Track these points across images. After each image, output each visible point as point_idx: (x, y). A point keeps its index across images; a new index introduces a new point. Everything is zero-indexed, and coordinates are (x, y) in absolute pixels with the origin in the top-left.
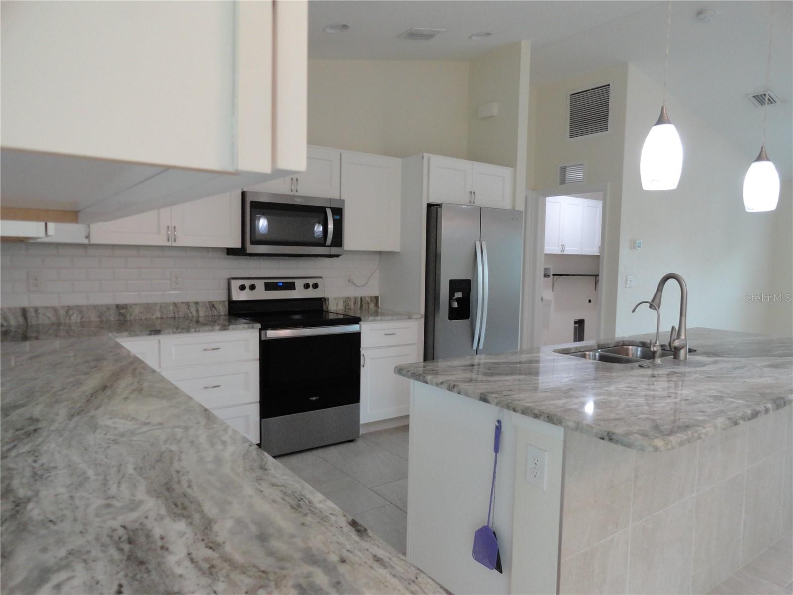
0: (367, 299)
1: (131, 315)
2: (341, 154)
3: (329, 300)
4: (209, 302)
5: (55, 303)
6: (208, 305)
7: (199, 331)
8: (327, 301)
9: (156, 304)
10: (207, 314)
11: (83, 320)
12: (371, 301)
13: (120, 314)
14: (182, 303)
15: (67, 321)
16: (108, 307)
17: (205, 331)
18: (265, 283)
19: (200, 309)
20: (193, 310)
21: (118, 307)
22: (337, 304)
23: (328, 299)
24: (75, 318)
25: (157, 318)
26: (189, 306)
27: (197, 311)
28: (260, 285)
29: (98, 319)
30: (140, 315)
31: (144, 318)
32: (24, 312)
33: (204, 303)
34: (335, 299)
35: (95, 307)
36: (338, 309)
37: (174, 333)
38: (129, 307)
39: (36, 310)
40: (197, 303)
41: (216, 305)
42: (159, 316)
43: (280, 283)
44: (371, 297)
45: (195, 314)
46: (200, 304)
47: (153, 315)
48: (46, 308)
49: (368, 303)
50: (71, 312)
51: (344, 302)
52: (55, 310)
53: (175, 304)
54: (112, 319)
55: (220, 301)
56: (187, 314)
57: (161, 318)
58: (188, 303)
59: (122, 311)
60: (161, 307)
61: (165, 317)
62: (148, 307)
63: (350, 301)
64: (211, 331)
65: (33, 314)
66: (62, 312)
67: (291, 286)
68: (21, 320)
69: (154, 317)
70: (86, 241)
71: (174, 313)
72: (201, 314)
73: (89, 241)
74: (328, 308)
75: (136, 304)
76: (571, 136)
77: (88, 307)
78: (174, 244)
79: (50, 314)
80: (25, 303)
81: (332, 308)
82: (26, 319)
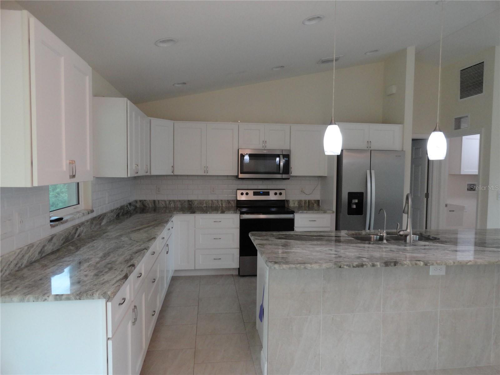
0: (312, 201)
2: (290, 127)
3: (290, 201)
4: (227, 200)
5: (166, 198)
6: (227, 202)
7: (211, 213)
8: (288, 202)
9: (204, 200)
10: (226, 205)
11: (175, 206)
12: (315, 202)
13: (189, 204)
14: (215, 200)
15: (169, 206)
16: (185, 201)
17: (214, 213)
18: (254, 192)
19: (223, 203)
20: (220, 203)
21: (189, 201)
22: (294, 204)
23: (289, 200)
24: (172, 205)
25: (204, 207)
26: (218, 202)
27: (222, 204)
28: (251, 193)
29: (180, 206)
30: (197, 205)
31: (199, 206)
32: (154, 201)
33: (225, 200)
34: (293, 201)
35: (180, 201)
36: (295, 206)
37: (201, 213)
38: (193, 201)
39: (158, 201)
40: (222, 201)
41: (230, 202)
42: (205, 205)
43: (261, 192)
44: (315, 201)
45: (220, 205)
46: (223, 201)
47: (202, 205)
48: (162, 200)
49: (313, 203)
50: (171, 203)
51: (298, 203)
52: (165, 201)
53: (212, 201)
54: (186, 206)
55: (232, 200)
56: (217, 205)
57: (206, 207)
58: (218, 200)
59: (190, 203)
60: (206, 202)
61: (207, 206)
62: (201, 202)
63: (302, 202)
64: (217, 213)
65: (157, 203)
66: (168, 203)
67: (268, 194)
68: (153, 205)
69: (203, 206)
70: (172, 174)
71: (212, 204)
72: (224, 206)
73: (174, 174)
74: (289, 205)
75: (196, 200)
76: (461, 98)
77: (177, 201)
78: (207, 174)
79: (163, 203)
80: (155, 199)
81: (291, 206)
82: (155, 205)
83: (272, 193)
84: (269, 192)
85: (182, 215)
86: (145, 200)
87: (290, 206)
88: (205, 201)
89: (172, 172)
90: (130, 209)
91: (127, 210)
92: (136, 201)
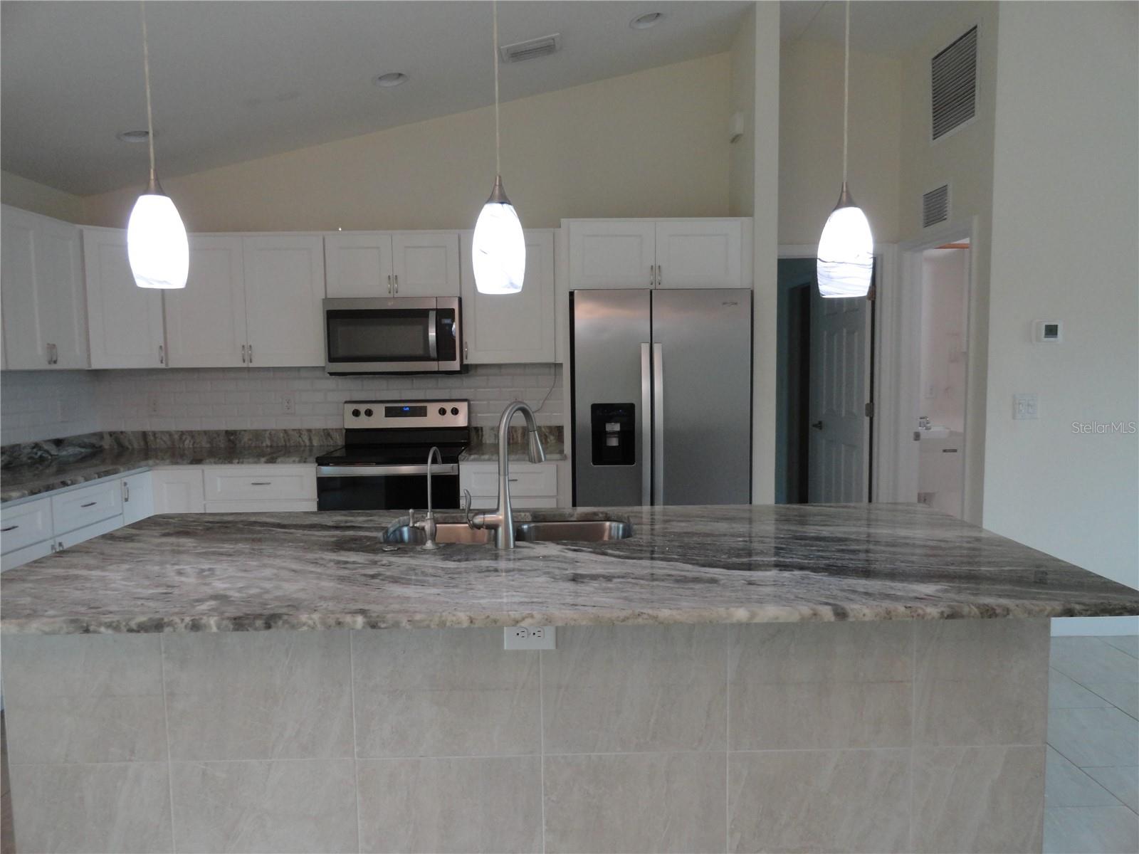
0: (543, 429)
1: (240, 442)
3: (484, 429)
4: (324, 430)
5: (173, 427)
6: (322, 433)
7: (242, 463)
8: (480, 431)
9: (265, 430)
10: (322, 443)
11: (195, 445)
12: (551, 432)
13: (230, 440)
14: (293, 430)
15: (181, 446)
16: (218, 433)
17: (249, 463)
18: (386, 407)
19: (313, 438)
20: (306, 437)
21: (228, 433)
22: (496, 436)
23: (482, 428)
24: (188, 443)
25: (267, 446)
26: (301, 434)
27: (310, 440)
28: (379, 410)
29: (208, 445)
30: (250, 442)
31: (253, 445)
32: (144, 434)
33: (318, 431)
34: (493, 429)
35: (205, 432)
38: (238, 433)
39: (154, 434)
40: (309, 431)
41: (331, 433)
42: (269, 444)
43: (405, 407)
44: (550, 428)
45: (308, 443)
46: (314, 432)
47: (262, 443)
48: (162, 432)
49: (545, 435)
50: (184, 437)
52: (170, 434)
53: (285, 431)
54: (222, 446)
55: (336, 429)
56: (299, 442)
57: (271, 446)
58: (299, 430)
59: (232, 438)
60: (270, 434)
61: (275, 445)
62: (257, 435)
63: (516, 431)
64: (256, 463)
65: (152, 438)
66: (176, 437)
67: (422, 412)
68: (142, 443)
69: (264, 445)
70: (163, 366)
71: (285, 441)
72: (315, 443)
73: (167, 364)
74: (481, 441)
75: (245, 431)
76: (935, 136)
77: (199, 432)
78: (251, 365)
79: (166, 438)
80: (148, 428)
81: (488, 442)
82: (146, 443)
83: (433, 409)
84: (426, 407)
85: (170, 467)
86: (122, 432)
87: (484, 442)
88: (268, 433)
89: (162, 362)
90: (56, 454)
91: (41, 457)
92: (100, 435)
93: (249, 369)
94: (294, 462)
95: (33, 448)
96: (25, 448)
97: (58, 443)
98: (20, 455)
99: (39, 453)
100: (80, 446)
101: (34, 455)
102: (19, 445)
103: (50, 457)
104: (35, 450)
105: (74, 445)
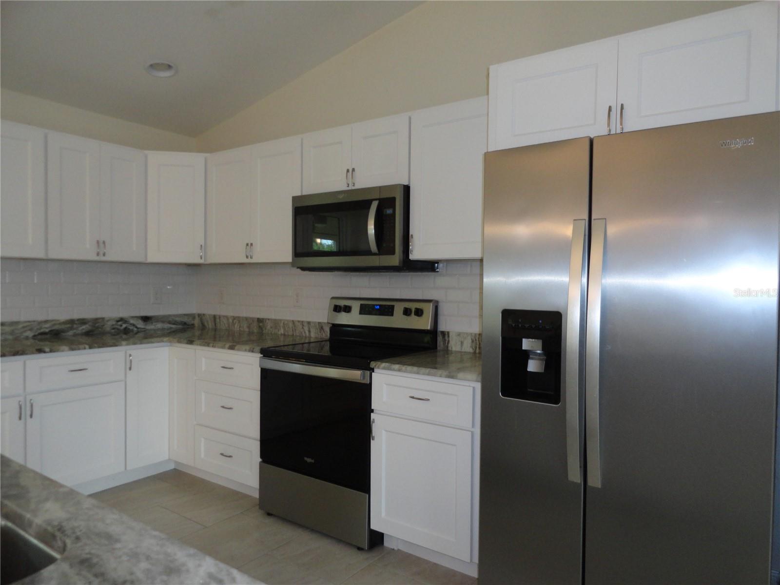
1: (266, 329)
2: (410, 118)
3: (451, 335)
4: (319, 323)
6: (318, 326)
8: (447, 336)
9: (281, 320)
10: (317, 335)
11: (240, 329)
13: (260, 327)
14: (299, 321)
15: (233, 328)
16: (253, 320)
18: (361, 305)
19: (312, 330)
20: (306, 329)
21: (259, 320)
22: (462, 343)
23: (448, 333)
24: (237, 327)
26: (303, 325)
27: (309, 331)
28: (356, 306)
29: (247, 330)
30: (271, 329)
31: (273, 333)
32: (215, 317)
33: (315, 323)
34: (459, 334)
35: (247, 319)
36: (463, 350)
38: (264, 321)
39: (220, 317)
40: (309, 323)
41: (324, 327)
42: (283, 332)
43: (377, 305)
45: (307, 334)
46: (312, 325)
47: (278, 330)
48: (225, 317)
50: (235, 322)
51: (473, 342)
52: (228, 318)
53: (293, 322)
54: (255, 331)
56: (302, 333)
58: (302, 322)
59: (261, 324)
60: (284, 324)
61: (286, 334)
62: (276, 323)
65: (218, 321)
66: (231, 321)
68: (213, 324)
69: (280, 333)
70: (202, 261)
71: (293, 330)
72: (313, 335)
73: (205, 261)
74: (447, 347)
75: (268, 319)
77: (243, 318)
79: (226, 321)
80: (216, 313)
81: (454, 349)
82: (215, 324)
83: (399, 309)
84: (393, 306)
87: (450, 348)
88: (282, 322)
89: (201, 258)
90: (143, 327)
91: (126, 328)
92: (193, 316)
93: (250, 264)
94: (246, 350)
95: (118, 321)
96: (108, 321)
97: (146, 319)
98: (103, 326)
99: (124, 326)
100: (170, 323)
101: (119, 327)
102: (103, 319)
103: (135, 329)
104: (120, 323)
105: (163, 322)
